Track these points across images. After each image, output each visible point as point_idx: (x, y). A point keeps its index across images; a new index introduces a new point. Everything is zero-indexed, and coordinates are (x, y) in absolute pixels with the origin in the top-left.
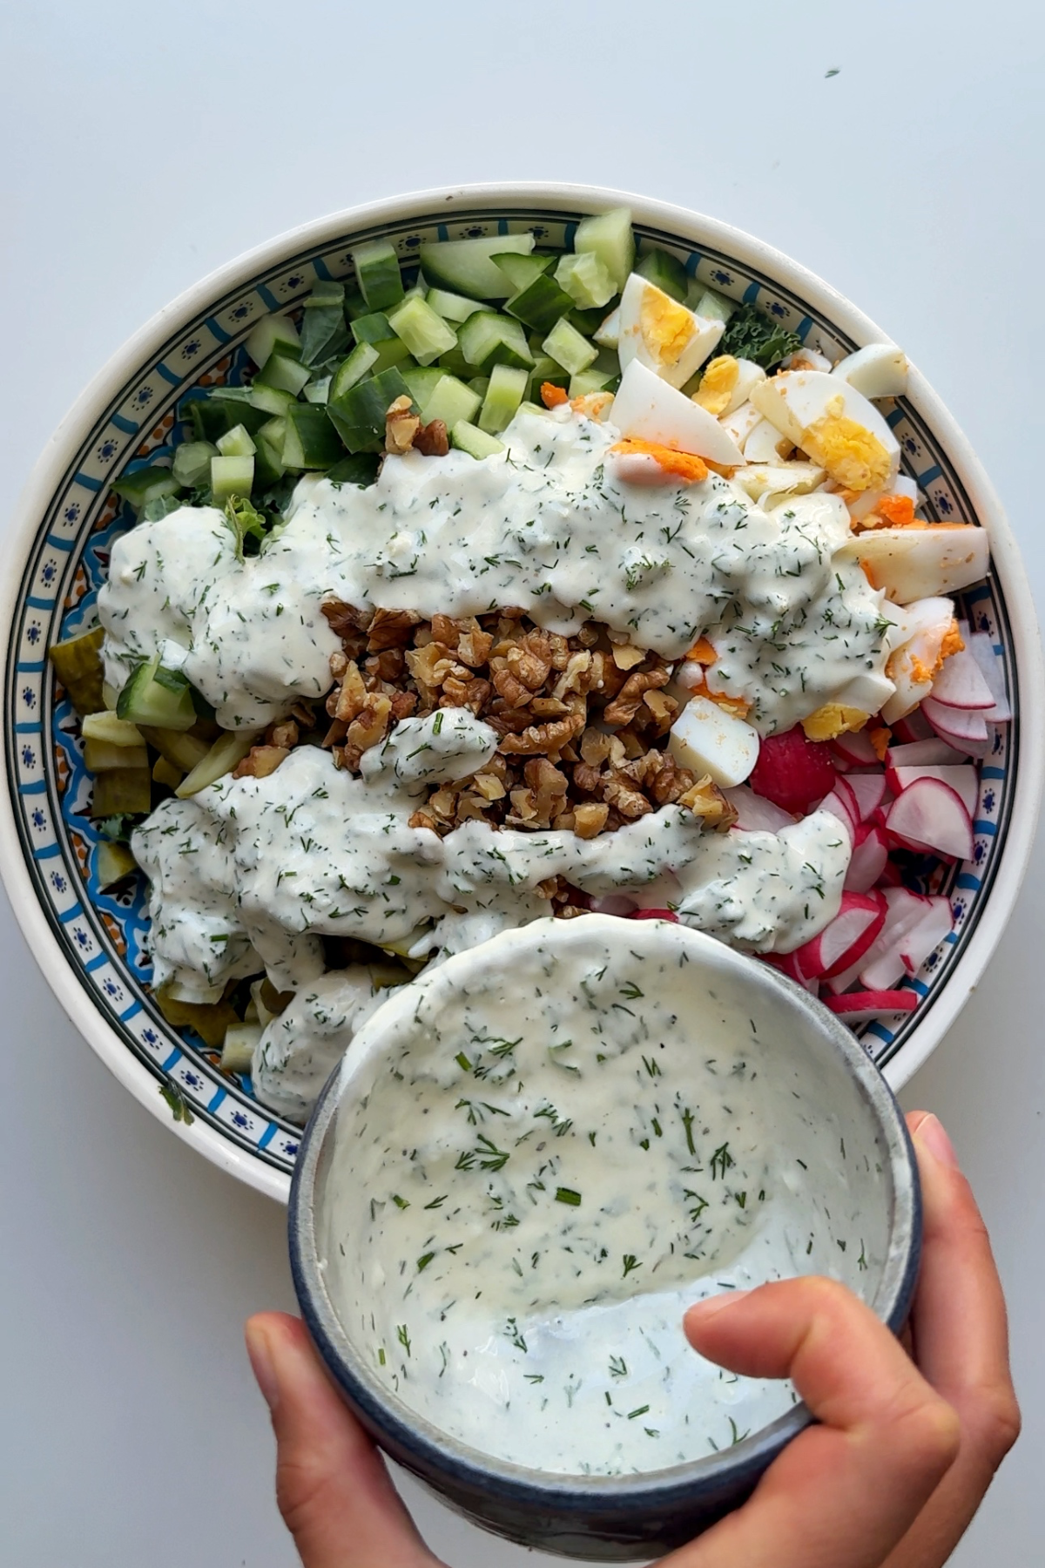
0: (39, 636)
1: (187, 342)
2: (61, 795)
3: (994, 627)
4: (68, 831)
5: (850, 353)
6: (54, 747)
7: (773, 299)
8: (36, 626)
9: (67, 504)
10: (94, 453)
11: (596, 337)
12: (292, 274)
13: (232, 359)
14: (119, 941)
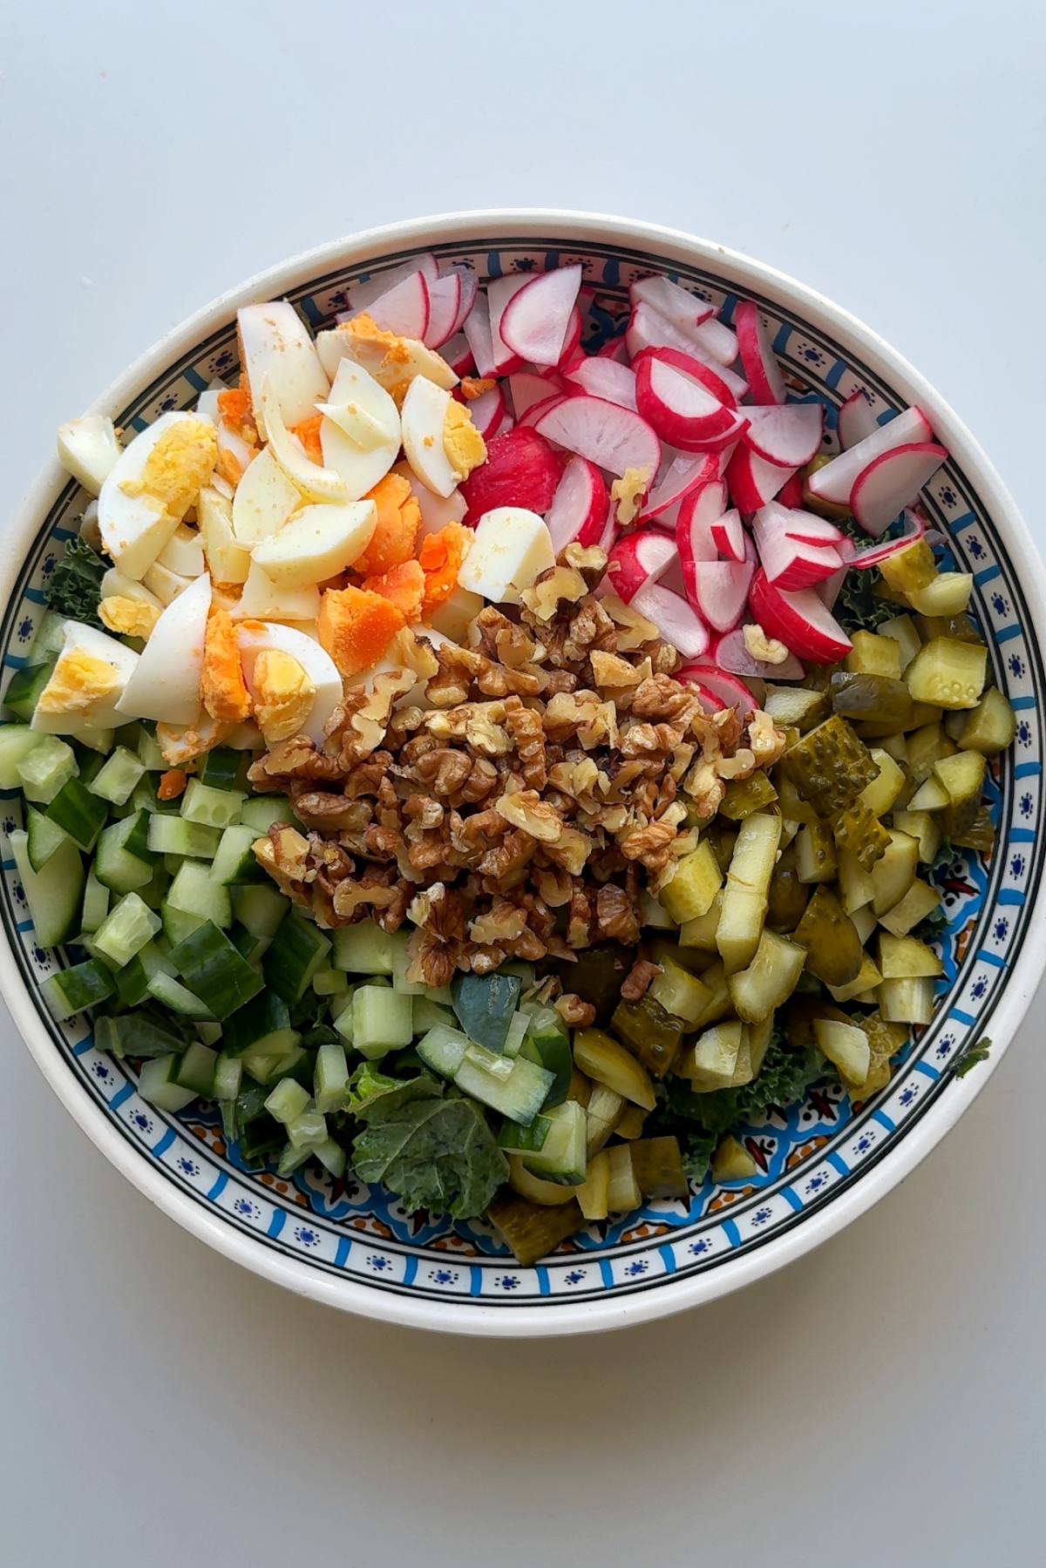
0: (510, 1277)
1: (182, 1172)
2: (672, 1229)
3: (343, 288)
4: (707, 1216)
5: (79, 486)
6: (623, 1244)
7: (38, 573)
8: (500, 1282)
9: (369, 1269)
10: (311, 1250)
11: (103, 751)
12: (94, 1075)
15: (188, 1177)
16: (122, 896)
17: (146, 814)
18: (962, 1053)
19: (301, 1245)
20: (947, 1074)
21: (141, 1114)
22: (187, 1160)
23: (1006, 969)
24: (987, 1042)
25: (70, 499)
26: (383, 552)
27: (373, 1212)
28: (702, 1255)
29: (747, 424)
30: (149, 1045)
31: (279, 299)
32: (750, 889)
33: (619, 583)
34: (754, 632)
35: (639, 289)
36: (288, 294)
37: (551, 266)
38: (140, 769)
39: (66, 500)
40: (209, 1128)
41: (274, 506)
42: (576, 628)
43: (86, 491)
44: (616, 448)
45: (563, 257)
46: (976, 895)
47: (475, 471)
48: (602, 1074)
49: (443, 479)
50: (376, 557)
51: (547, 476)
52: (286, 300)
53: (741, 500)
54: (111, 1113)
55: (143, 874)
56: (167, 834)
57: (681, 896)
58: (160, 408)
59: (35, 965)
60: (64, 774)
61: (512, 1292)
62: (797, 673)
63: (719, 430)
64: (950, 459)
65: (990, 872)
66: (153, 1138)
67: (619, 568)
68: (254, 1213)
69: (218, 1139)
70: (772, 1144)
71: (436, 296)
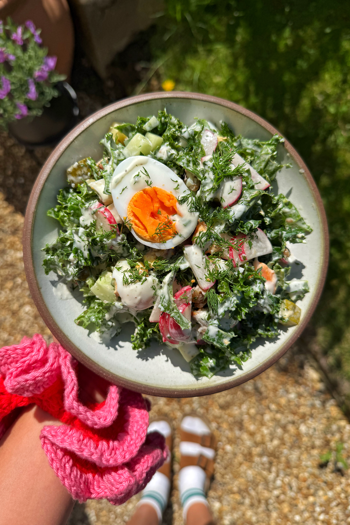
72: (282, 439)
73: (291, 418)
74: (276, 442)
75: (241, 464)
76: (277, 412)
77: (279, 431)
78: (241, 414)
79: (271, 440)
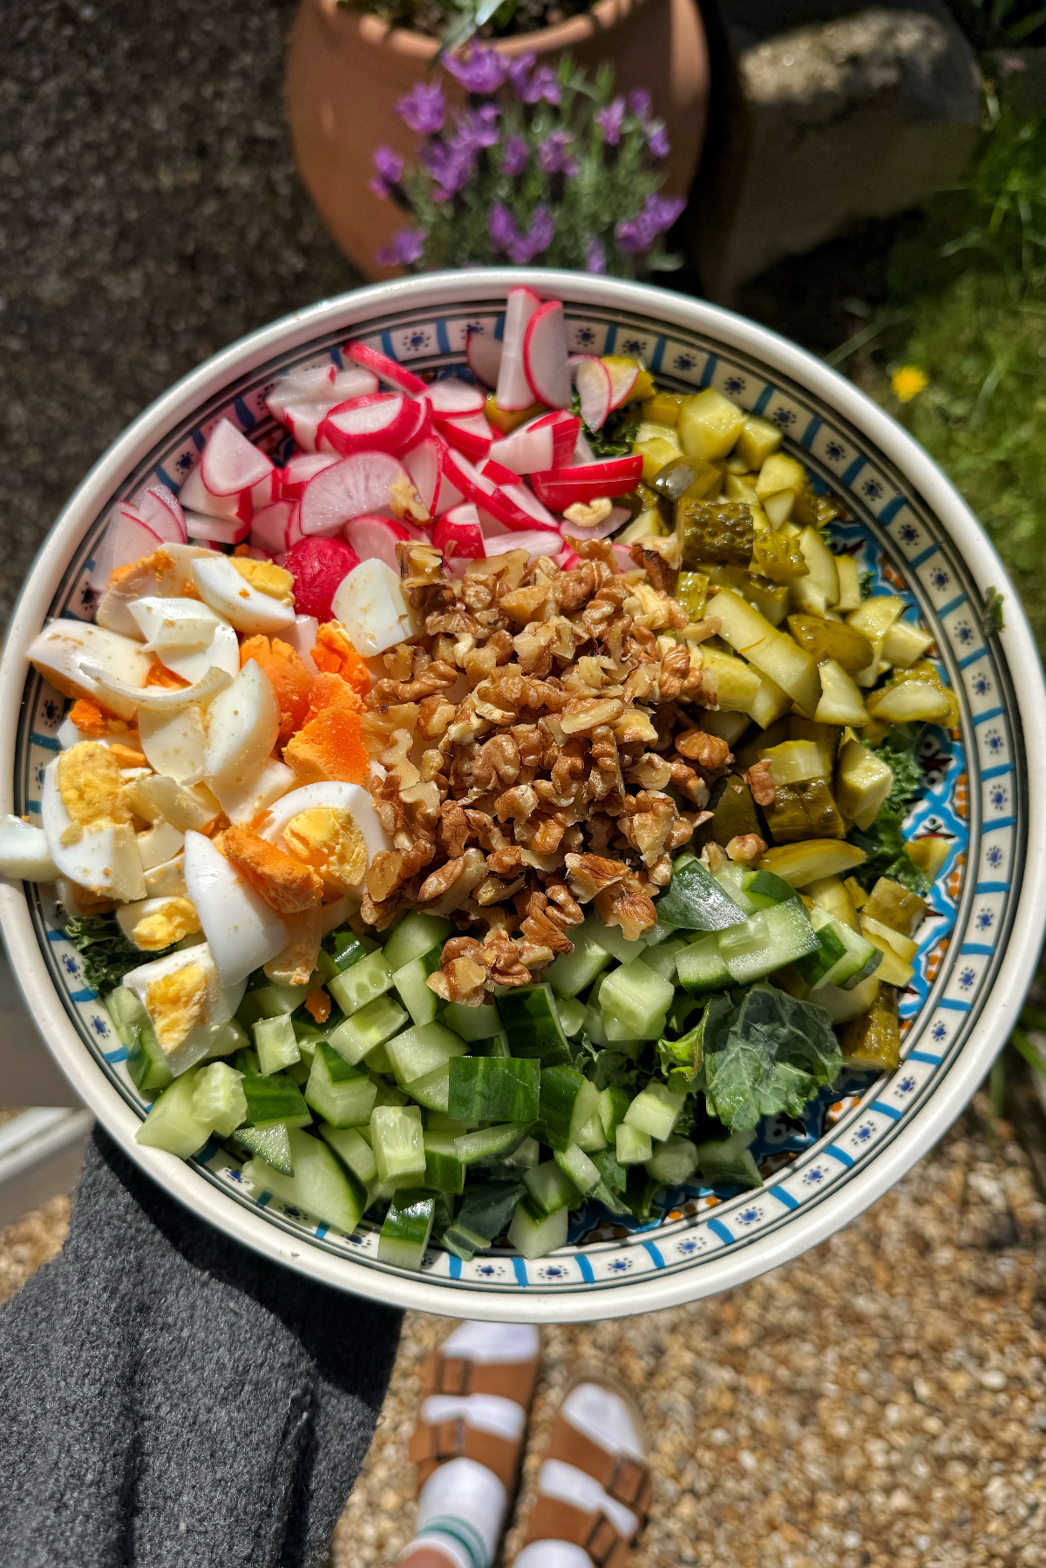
0: (902, 1083)
1: (621, 1273)
2: (949, 937)
3: (81, 586)
4: (958, 903)
5: (35, 885)
6: (934, 981)
7: (69, 977)
8: (901, 1092)
9: (816, 1187)
10: (765, 1221)
11: (246, 1043)
12: (485, 1278)
13: (583, 1237)
14: (960, 788)
15: (628, 1272)
16: (368, 1124)
17: (324, 1046)
18: (982, 618)
19: (754, 1225)
20: (991, 640)
21: (546, 1269)
22: (614, 1263)
23: (945, 546)
24: (991, 591)
25: (38, 900)
26: (292, 691)
27: (763, 1154)
28: (995, 922)
29: (429, 402)
30: (496, 1215)
31: (45, 623)
32: (766, 641)
33: (464, 552)
34: (574, 511)
35: (274, 401)
36: (50, 613)
37: (201, 443)
38: (285, 1019)
39: (35, 904)
40: (598, 1227)
41: (185, 735)
42: (472, 599)
43: (44, 884)
44: (367, 489)
45: (203, 429)
46: (865, 544)
47: (294, 589)
48: (808, 874)
49: (280, 611)
50: (290, 701)
51: (342, 550)
52: (52, 620)
53: (474, 449)
54: (528, 1288)
55: (365, 1090)
56: (355, 1039)
57: (732, 690)
58: (38, 783)
59: (359, 1249)
60: (233, 1086)
61: (917, 1088)
62: (626, 514)
63: (416, 418)
64: (567, 304)
65: (858, 519)
66: (573, 1273)
67: (455, 542)
68: (699, 1244)
69: (612, 1228)
70: (934, 822)
71: (149, 519)
72: (921, 1498)
73: (968, 1443)
74: (900, 1500)
75: (772, 1526)
76: (933, 1410)
77: (922, 1470)
78: (820, 1373)
79: (888, 1491)
